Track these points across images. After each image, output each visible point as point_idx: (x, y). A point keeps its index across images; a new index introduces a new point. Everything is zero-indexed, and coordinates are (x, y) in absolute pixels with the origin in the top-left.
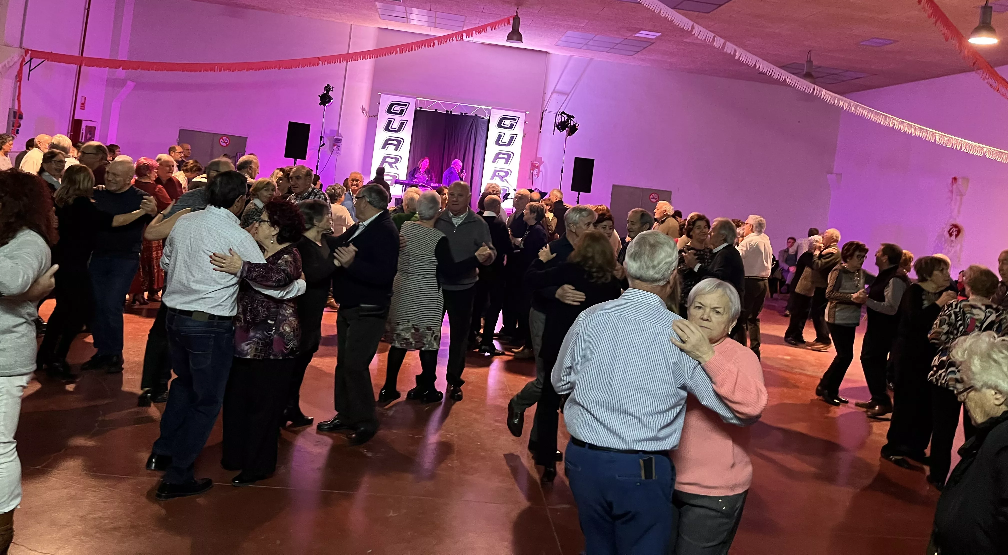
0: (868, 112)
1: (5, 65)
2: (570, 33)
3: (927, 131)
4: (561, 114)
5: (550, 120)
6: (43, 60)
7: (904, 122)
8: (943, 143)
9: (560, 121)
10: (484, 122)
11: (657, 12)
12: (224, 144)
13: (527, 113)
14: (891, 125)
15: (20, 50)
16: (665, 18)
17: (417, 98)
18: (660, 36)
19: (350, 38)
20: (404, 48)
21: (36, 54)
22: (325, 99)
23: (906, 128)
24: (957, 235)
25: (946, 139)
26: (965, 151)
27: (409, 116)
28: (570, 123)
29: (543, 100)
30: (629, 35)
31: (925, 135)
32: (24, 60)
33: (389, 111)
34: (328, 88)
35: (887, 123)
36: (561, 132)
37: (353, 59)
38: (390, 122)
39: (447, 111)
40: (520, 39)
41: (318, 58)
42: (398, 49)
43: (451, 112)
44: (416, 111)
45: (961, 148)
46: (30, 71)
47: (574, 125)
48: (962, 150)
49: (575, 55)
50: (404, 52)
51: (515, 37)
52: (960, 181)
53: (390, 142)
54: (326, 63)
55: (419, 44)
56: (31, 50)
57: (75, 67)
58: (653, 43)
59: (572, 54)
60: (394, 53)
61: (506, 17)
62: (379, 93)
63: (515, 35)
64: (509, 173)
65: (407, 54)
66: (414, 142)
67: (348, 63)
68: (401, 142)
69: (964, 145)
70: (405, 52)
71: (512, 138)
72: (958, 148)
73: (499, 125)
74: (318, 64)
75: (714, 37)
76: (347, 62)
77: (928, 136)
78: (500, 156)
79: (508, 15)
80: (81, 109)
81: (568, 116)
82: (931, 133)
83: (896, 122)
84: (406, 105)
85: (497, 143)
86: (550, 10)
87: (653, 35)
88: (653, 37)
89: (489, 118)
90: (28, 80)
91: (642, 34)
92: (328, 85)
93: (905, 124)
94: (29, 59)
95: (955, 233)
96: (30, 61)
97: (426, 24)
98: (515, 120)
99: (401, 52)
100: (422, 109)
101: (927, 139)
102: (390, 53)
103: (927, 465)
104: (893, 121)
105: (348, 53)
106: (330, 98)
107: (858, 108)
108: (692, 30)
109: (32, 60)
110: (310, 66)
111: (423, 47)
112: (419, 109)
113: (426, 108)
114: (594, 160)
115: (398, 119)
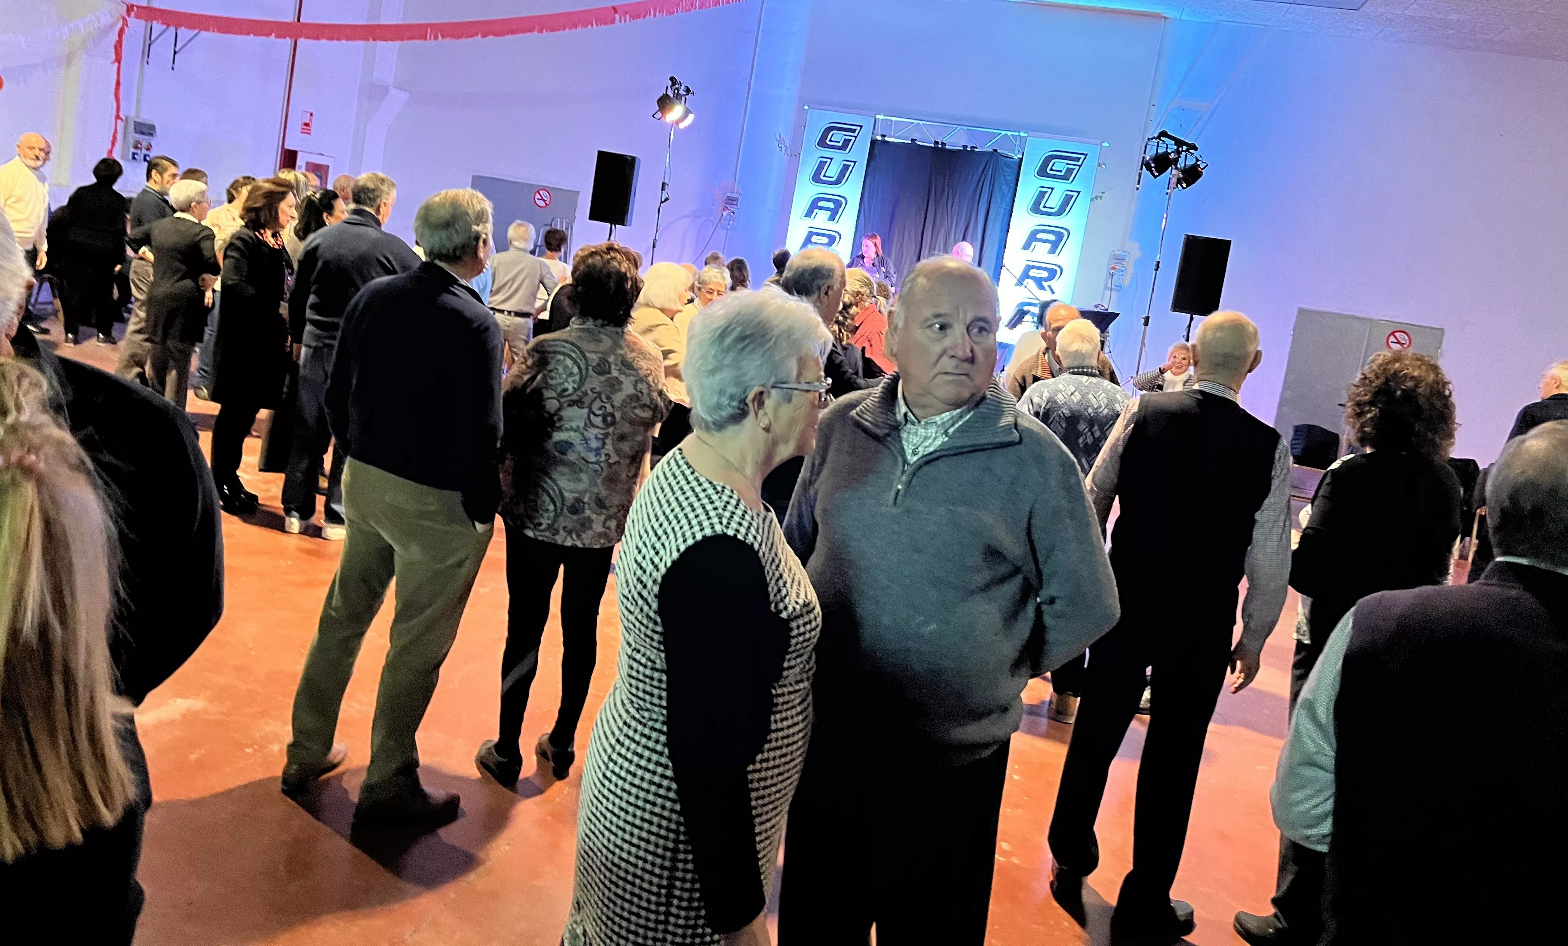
4: (1160, 138)
10: (1009, 166)
12: (542, 203)
13: (1102, 141)
17: (878, 116)
27: (860, 152)
28: (1185, 160)
33: (822, 143)
36: (1155, 177)
38: (822, 165)
39: (936, 143)
43: (943, 144)
44: (873, 142)
47: (1195, 166)
49: (1226, 18)
53: (821, 204)
59: (1220, 18)
62: (804, 106)
64: (1056, 271)
66: (866, 203)
68: (842, 203)
71: (1067, 201)
73: (1042, 172)
78: (1040, 236)
80: (302, 133)
81: (1179, 143)
84: (854, 131)
85: (1036, 208)
89: (1020, 156)
98: (1078, 159)
100: (887, 139)
112: (879, 138)
113: (894, 137)
114: (1230, 242)
115: (839, 158)
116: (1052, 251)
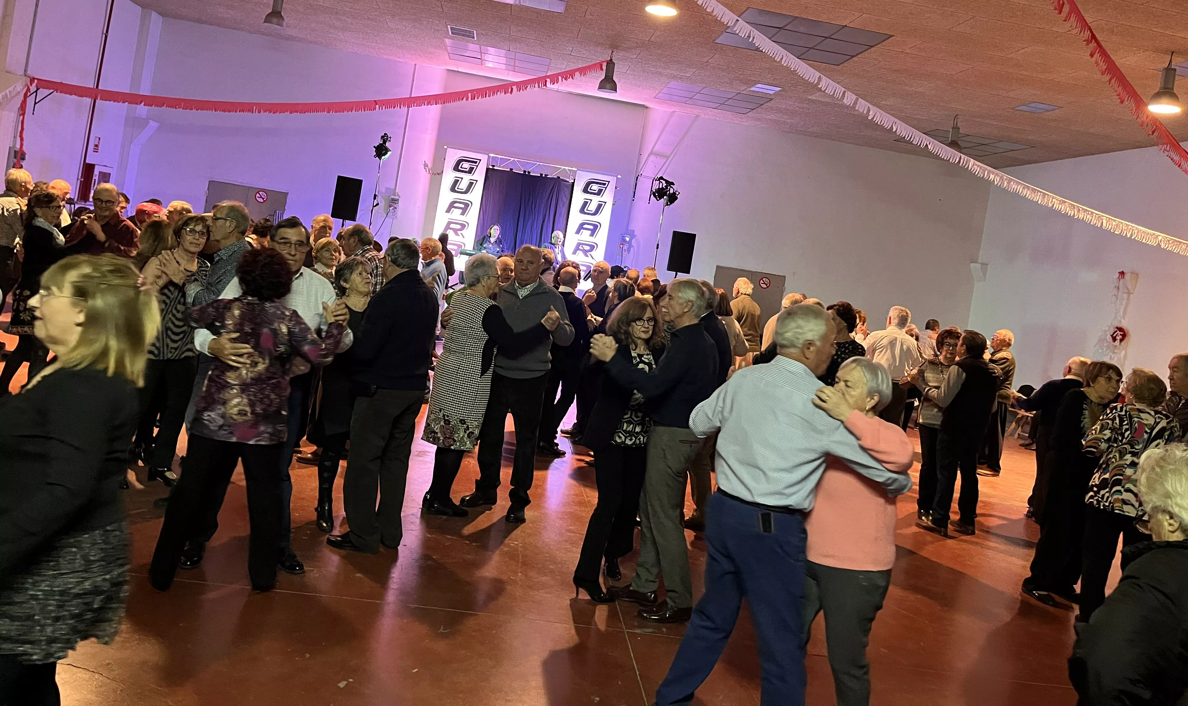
0: (1024, 188)
1: (6, 94)
2: (673, 84)
3: (1092, 213)
4: (659, 180)
5: (645, 187)
6: (53, 91)
7: (1065, 202)
8: (1111, 228)
9: (658, 187)
10: (566, 187)
11: (778, 60)
12: (261, 200)
13: (619, 177)
14: (1050, 205)
15: (24, 78)
16: (787, 68)
17: (490, 155)
18: (780, 91)
19: (413, 81)
20: (476, 93)
21: (43, 84)
22: (381, 150)
23: (1068, 209)
24: (1121, 340)
25: (1114, 223)
26: (1136, 238)
27: (479, 175)
28: (669, 190)
29: (639, 162)
30: (743, 89)
31: (1090, 218)
32: (28, 90)
33: (456, 168)
34: (385, 138)
35: (1046, 201)
36: (658, 200)
37: (415, 105)
38: (456, 182)
39: (525, 171)
40: (614, 88)
41: (375, 101)
42: (470, 95)
43: (529, 172)
44: (488, 169)
45: (1132, 235)
46: (35, 103)
47: (674, 193)
48: (1133, 238)
49: (678, 110)
50: (476, 98)
51: (608, 86)
52: (1127, 276)
53: (456, 205)
54: (384, 107)
55: (494, 90)
56: (37, 79)
57: (88, 101)
58: (772, 99)
59: (674, 110)
60: (465, 99)
61: (598, 62)
62: (446, 147)
63: (608, 83)
64: (594, 247)
65: (479, 101)
66: (484, 205)
67: (410, 109)
68: (468, 205)
69: (1136, 232)
70: (478, 98)
71: (599, 207)
72: (1129, 236)
73: (585, 191)
74: (375, 109)
75: (844, 92)
76: (408, 107)
77: (1093, 219)
78: (585, 226)
79: (600, 59)
80: (94, 151)
81: (667, 182)
82: (1097, 216)
83: (1056, 201)
84: (476, 162)
85: (582, 211)
86: (651, 55)
87: (771, 90)
88: (771, 92)
89: (573, 181)
90: (33, 114)
91: (759, 88)
92: (385, 134)
93: (1067, 204)
94: (35, 89)
95: (1118, 338)
96: (36, 91)
97: (503, 67)
98: (605, 184)
99: (473, 98)
100: (495, 168)
101: (1092, 224)
102: (459, 100)
103: (1076, 603)
104: (1052, 200)
105: (411, 98)
106: (387, 150)
107: (1012, 183)
108: (818, 83)
109: (38, 91)
110: (365, 111)
111: (499, 93)
112: (491, 167)
113: (499, 167)
114: (695, 235)
115: (466, 178)
116: (592, 235)
